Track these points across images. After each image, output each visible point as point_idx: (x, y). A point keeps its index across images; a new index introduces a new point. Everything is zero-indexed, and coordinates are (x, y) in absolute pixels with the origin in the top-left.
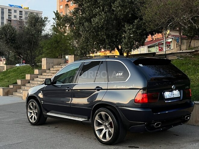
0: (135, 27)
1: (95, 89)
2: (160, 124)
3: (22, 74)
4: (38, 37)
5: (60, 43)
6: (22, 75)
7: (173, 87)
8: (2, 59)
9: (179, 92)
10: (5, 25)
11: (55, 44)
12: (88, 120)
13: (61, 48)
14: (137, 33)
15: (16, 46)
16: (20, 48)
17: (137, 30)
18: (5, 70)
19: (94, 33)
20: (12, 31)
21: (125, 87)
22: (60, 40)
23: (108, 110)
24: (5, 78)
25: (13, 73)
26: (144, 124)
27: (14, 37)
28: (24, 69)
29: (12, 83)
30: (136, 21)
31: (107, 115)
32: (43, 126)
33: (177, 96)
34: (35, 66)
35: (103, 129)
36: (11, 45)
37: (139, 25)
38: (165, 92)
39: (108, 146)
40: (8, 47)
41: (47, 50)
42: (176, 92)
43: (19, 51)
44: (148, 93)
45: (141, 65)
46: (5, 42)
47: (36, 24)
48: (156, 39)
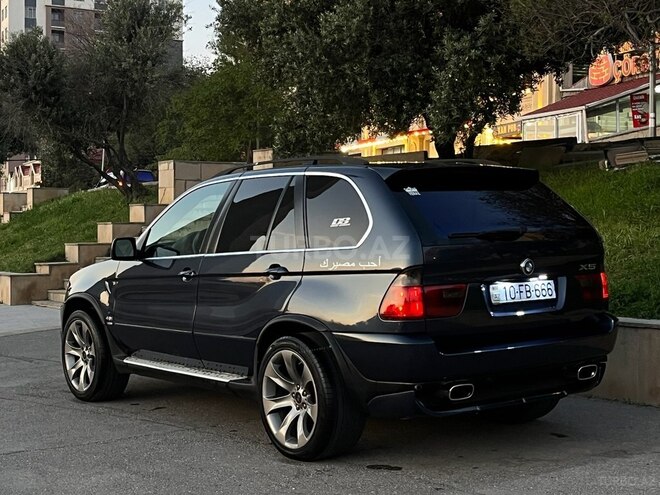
0: (479, 43)
1: (266, 274)
2: (468, 389)
3: (88, 223)
4: (145, 80)
5: (246, 98)
6: (88, 228)
7: (523, 265)
8: (30, 164)
9: (551, 282)
10: (22, 35)
11: (225, 103)
12: (248, 380)
13: (250, 118)
14: (487, 65)
15: (64, 116)
16: (78, 123)
17: (491, 53)
18: (30, 206)
19: (326, 69)
20: (47, 58)
21: (353, 264)
22: (247, 88)
23: (300, 342)
24: (24, 238)
25: (54, 220)
26: (412, 388)
27: (53, 81)
28: (98, 203)
29: (45, 257)
30: (482, 22)
31: (300, 361)
32: (114, 405)
33: (542, 298)
34: (135, 193)
35: (289, 409)
36: (44, 113)
37: (497, 33)
38: (492, 283)
39: (302, 463)
40: (35, 121)
41: (196, 126)
42: (540, 283)
43: (76, 134)
44: (426, 286)
45: (412, 191)
46: (22, 102)
47: (138, 30)
48: (622, 77)
